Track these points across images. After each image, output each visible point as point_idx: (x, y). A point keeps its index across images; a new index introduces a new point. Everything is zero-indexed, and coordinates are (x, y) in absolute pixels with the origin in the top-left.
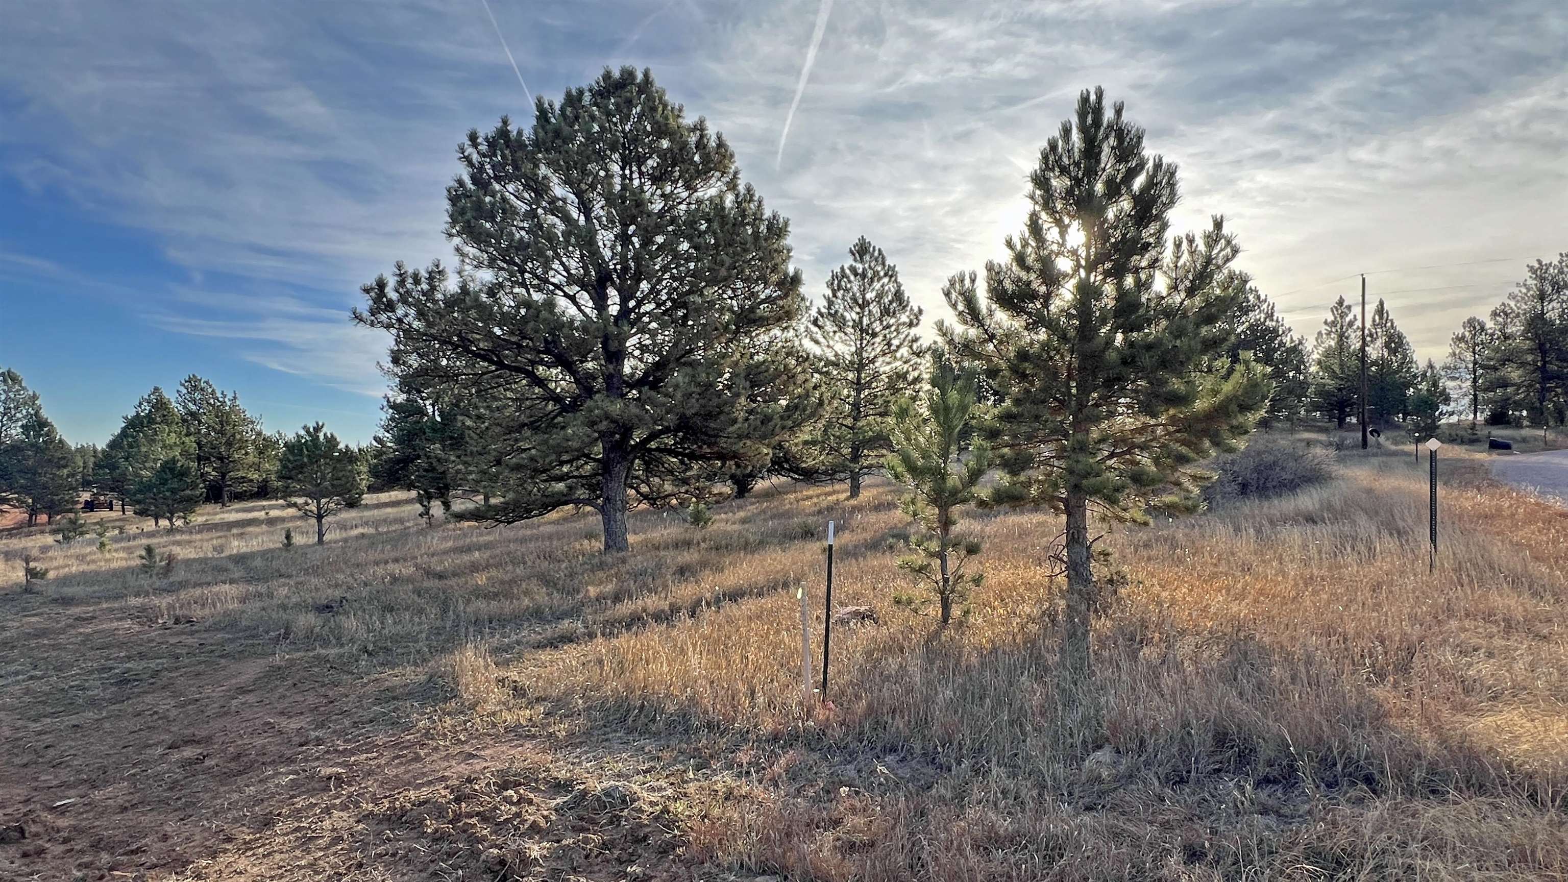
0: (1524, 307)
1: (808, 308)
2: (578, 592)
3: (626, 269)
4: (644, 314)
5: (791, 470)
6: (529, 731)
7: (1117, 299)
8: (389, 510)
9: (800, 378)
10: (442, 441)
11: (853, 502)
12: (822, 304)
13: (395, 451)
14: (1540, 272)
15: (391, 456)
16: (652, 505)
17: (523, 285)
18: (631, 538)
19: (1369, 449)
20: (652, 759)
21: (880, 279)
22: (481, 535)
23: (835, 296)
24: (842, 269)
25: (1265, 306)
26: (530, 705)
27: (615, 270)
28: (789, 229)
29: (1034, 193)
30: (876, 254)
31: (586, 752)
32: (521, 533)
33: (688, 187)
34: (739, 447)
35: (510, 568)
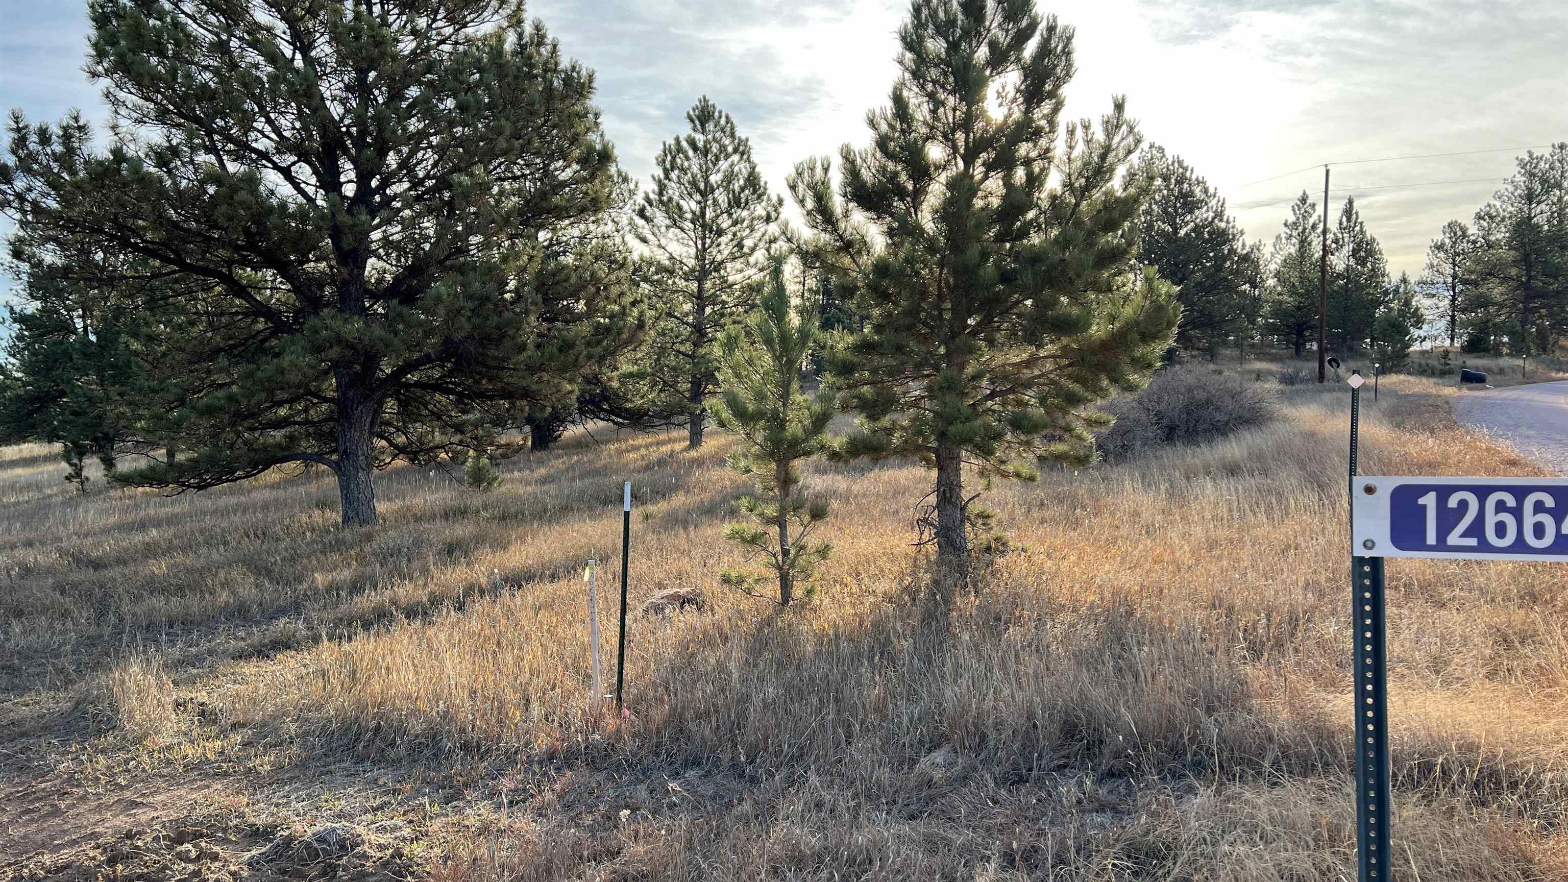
0: (1511, 209)
1: (632, 193)
2: (300, 582)
3: (363, 133)
4: (395, 197)
5: (610, 412)
6: (220, 767)
7: (1004, 198)
8: (19, 471)
9: (615, 290)
10: (100, 372)
11: (693, 454)
12: (651, 187)
13: (25, 384)
14: (1529, 168)
15: (21, 392)
16: (412, 461)
17: (211, 149)
18: (381, 507)
19: (1325, 383)
20: (386, 793)
21: (727, 156)
22: (162, 505)
23: (667, 177)
24: (677, 140)
25: (1214, 202)
26: (223, 733)
27: (348, 133)
28: (595, 85)
29: (903, 55)
30: (723, 121)
31: (297, 790)
32: (223, 501)
33: (451, 19)
34: (531, 382)
35: (203, 551)
